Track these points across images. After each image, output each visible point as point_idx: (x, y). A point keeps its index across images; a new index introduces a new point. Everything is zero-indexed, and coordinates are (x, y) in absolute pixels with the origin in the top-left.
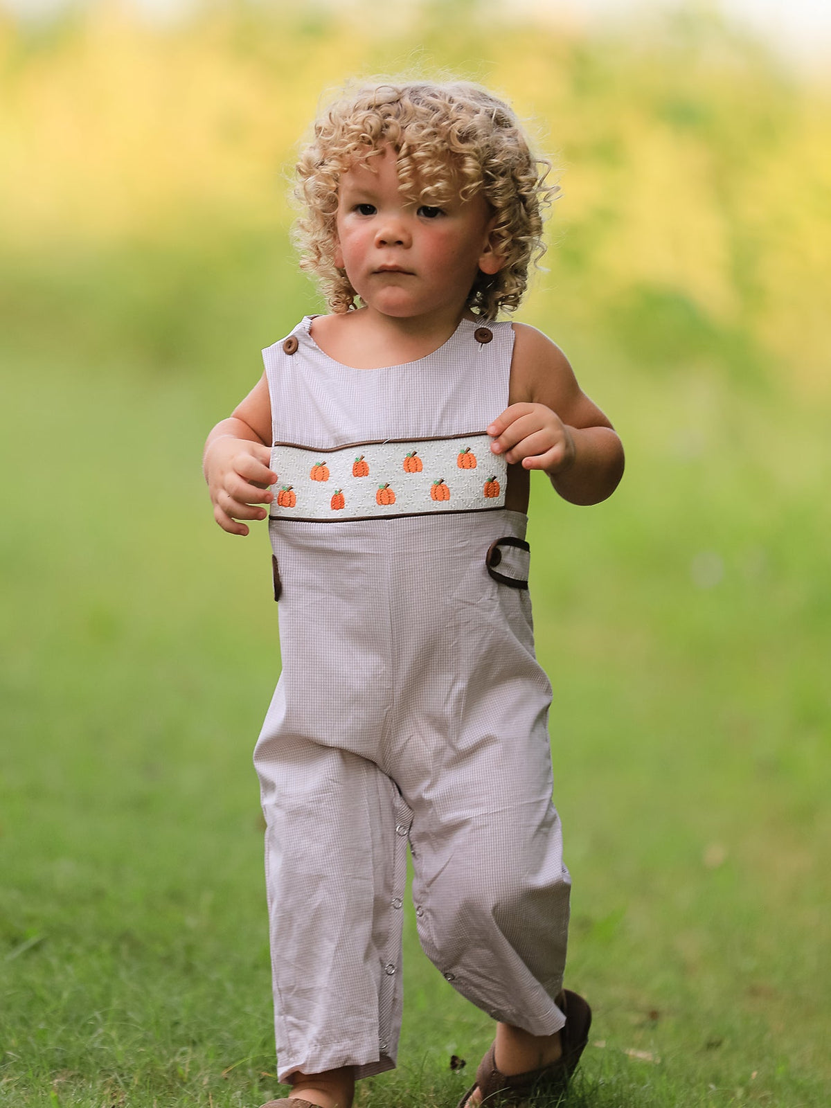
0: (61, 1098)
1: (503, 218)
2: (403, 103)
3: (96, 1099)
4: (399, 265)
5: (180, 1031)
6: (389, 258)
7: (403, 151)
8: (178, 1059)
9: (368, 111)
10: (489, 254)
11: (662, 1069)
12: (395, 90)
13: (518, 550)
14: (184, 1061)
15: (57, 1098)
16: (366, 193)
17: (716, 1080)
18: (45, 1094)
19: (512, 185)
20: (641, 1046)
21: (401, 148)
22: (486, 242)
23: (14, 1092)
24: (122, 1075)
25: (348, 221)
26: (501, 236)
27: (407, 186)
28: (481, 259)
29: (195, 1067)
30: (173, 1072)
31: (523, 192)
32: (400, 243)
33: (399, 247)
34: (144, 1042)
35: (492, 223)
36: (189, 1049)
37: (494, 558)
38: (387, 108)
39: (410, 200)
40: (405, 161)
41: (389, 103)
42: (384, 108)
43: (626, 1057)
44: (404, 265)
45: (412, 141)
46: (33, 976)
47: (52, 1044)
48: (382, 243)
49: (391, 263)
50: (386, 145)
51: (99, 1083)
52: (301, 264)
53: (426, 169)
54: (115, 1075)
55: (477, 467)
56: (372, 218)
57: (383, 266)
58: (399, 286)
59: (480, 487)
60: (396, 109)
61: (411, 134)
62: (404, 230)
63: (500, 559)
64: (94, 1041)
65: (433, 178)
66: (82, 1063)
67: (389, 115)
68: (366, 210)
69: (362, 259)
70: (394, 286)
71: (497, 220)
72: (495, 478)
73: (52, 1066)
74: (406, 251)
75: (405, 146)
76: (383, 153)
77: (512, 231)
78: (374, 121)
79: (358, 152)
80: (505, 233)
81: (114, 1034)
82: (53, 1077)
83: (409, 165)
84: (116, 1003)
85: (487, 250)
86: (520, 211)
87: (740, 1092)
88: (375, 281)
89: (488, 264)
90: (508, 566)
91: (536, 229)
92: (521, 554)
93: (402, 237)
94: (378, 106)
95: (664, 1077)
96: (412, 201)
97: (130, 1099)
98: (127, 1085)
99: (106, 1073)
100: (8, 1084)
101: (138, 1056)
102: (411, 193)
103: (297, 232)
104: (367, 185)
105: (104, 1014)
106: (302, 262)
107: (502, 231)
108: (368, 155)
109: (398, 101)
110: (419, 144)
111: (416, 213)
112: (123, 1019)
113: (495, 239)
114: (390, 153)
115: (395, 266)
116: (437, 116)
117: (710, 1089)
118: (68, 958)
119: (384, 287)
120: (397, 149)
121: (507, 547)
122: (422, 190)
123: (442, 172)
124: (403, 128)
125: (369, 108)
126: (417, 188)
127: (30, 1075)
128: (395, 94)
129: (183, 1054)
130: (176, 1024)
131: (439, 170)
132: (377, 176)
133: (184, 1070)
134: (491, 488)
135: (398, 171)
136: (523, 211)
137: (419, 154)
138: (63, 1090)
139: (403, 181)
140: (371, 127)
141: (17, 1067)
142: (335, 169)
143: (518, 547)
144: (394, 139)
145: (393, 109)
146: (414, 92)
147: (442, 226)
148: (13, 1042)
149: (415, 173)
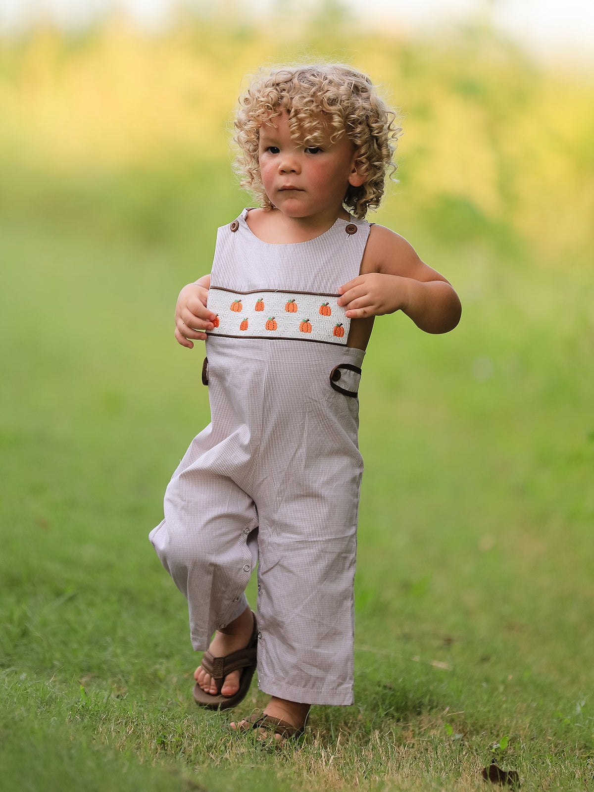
0: (87, 690)
1: (363, 151)
2: (294, 82)
3: (108, 691)
4: (293, 185)
5: (159, 650)
6: (288, 181)
7: (292, 114)
8: (158, 666)
9: (272, 88)
10: (356, 173)
11: (453, 673)
12: (290, 73)
13: (352, 373)
14: (161, 667)
15: (84, 690)
16: (272, 140)
17: (487, 680)
18: (77, 688)
19: (367, 130)
20: (441, 660)
21: (291, 111)
22: (353, 166)
23: (58, 686)
24: (123, 676)
25: (264, 157)
26: (362, 162)
27: (297, 135)
28: (350, 178)
29: (168, 672)
30: (155, 674)
31: (375, 133)
32: (293, 171)
33: (293, 173)
34: (137, 656)
35: (356, 154)
36: (164, 660)
37: (336, 375)
38: (283, 85)
39: (299, 144)
40: (294, 120)
41: (285, 82)
42: (282, 86)
43: (431, 667)
44: (296, 185)
45: (297, 107)
46: (70, 616)
47: (81, 656)
48: (283, 172)
49: (288, 184)
50: (282, 109)
51: (110, 681)
52: (242, 184)
53: (307, 125)
54: (120, 676)
55: (331, 316)
56: (277, 156)
57: (284, 186)
58: (295, 198)
59: (331, 328)
60: (289, 86)
61: (297, 103)
62: (295, 163)
63: (340, 377)
64: (106, 655)
65: (312, 130)
66: (99, 668)
67: (284, 90)
68: (274, 150)
69: (272, 182)
70: (291, 198)
71: (359, 153)
72: (342, 324)
73: (82, 670)
74: (298, 176)
75: (293, 110)
76: (280, 115)
77: (369, 158)
78: (274, 94)
79: (265, 115)
80: (364, 160)
81: (119, 651)
82: (82, 677)
83: (297, 122)
84: (120, 633)
85: (354, 171)
86: (373, 145)
87: (501, 688)
88: (280, 196)
89: (355, 180)
90: (344, 382)
91: (385, 156)
92: (354, 375)
93: (294, 168)
94: (278, 84)
95: (455, 679)
96: (300, 144)
97: (128, 691)
98: (127, 682)
99: (114, 675)
100: (55, 681)
101: (133, 664)
102: (298, 140)
103: (236, 165)
104: (273, 135)
105: (113, 639)
106: (242, 183)
107: (363, 159)
108: (270, 117)
109: (290, 80)
110: (302, 109)
111: (303, 152)
112: (124, 642)
113: (358, 164)
114: (285, 114)
115: (291, 186)
116: (314, 89)
117: (483, 686)
118: (91, 604)
119: (286, 199)
120: (289, 111)
121: (345, 370)
122: (305, 137)
123: (318, 126)
124: (292, 98)
125: (273, 85)
126: (302, 137)
127: (68, 676)
128: (290, 75)
129: (161, 664)
130: (156, 645)
131: (316, 125)
132: (277, 129)
133: (161, 673)
134: (338, 330)
135: (290, 126)
136: (375, 145)
137: (302, 115)
138: (87, 685)
139: (293, 133)
140: (272, 99)
141: (60, 671)
142: (253, 126)
143: (353, 371)
144: (286, 105)
145: (287, 86)
146: (302, 73)
147: (322, 159)
148: (58, 655)
149: (300, 127)
